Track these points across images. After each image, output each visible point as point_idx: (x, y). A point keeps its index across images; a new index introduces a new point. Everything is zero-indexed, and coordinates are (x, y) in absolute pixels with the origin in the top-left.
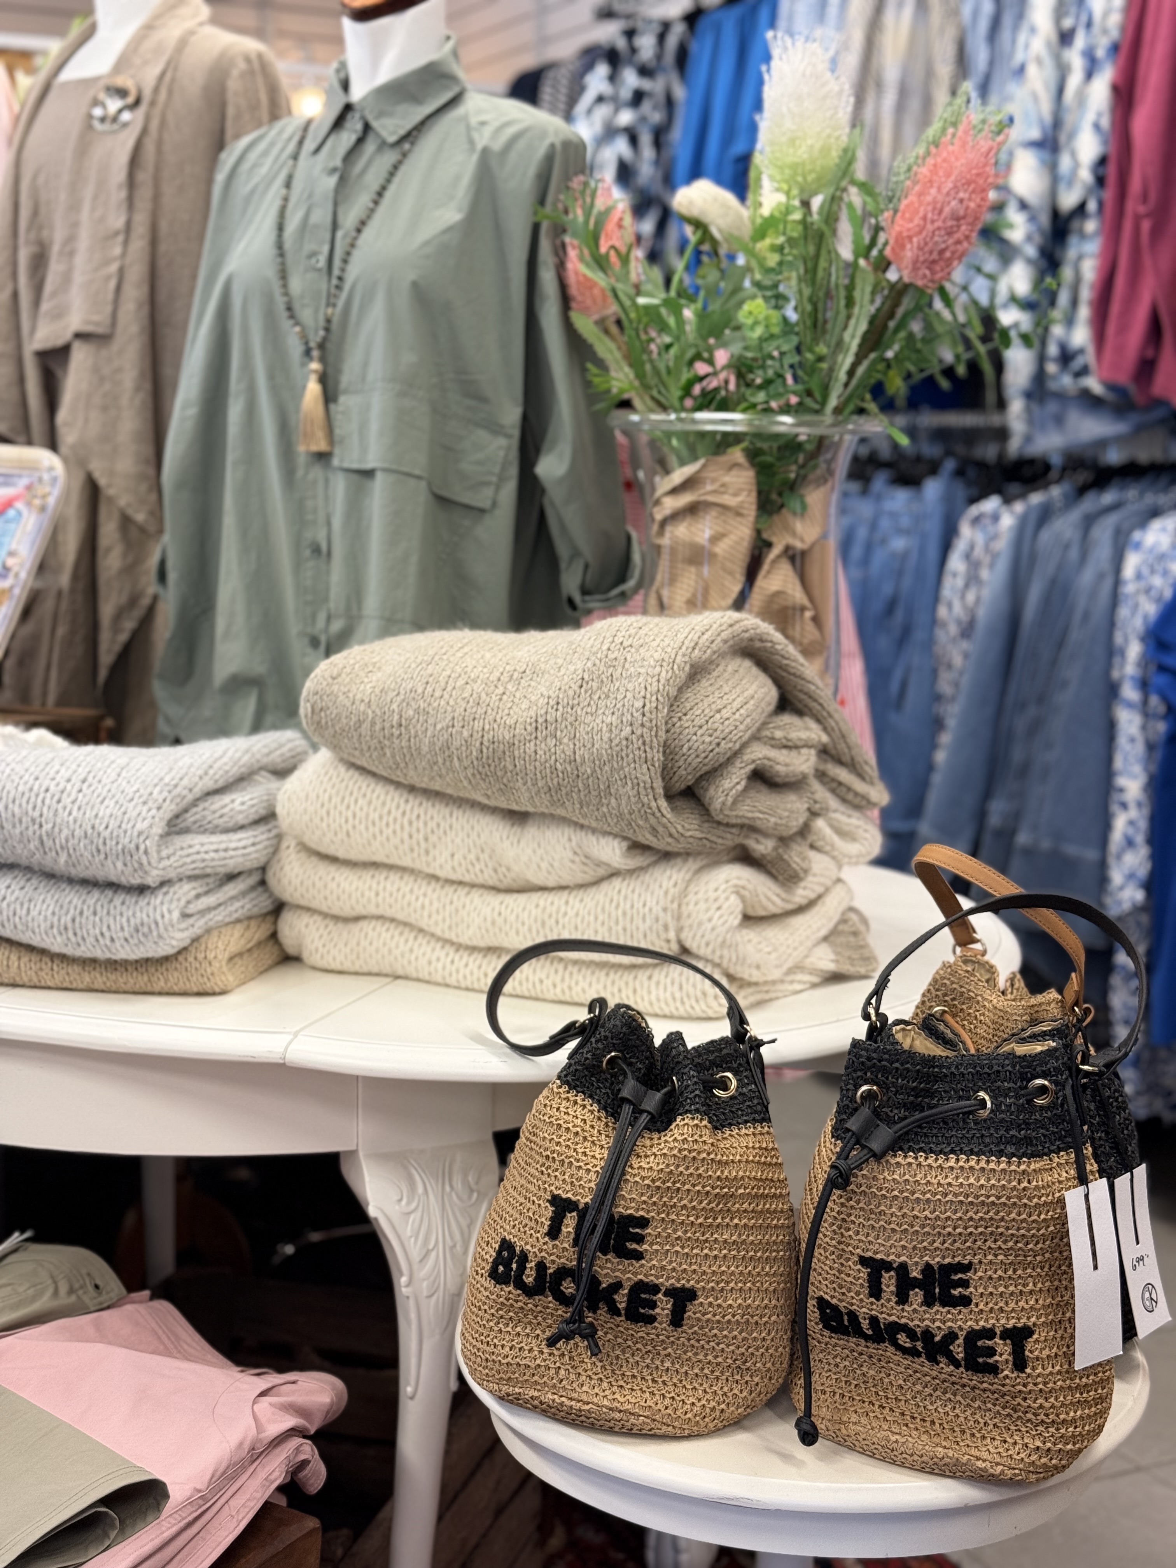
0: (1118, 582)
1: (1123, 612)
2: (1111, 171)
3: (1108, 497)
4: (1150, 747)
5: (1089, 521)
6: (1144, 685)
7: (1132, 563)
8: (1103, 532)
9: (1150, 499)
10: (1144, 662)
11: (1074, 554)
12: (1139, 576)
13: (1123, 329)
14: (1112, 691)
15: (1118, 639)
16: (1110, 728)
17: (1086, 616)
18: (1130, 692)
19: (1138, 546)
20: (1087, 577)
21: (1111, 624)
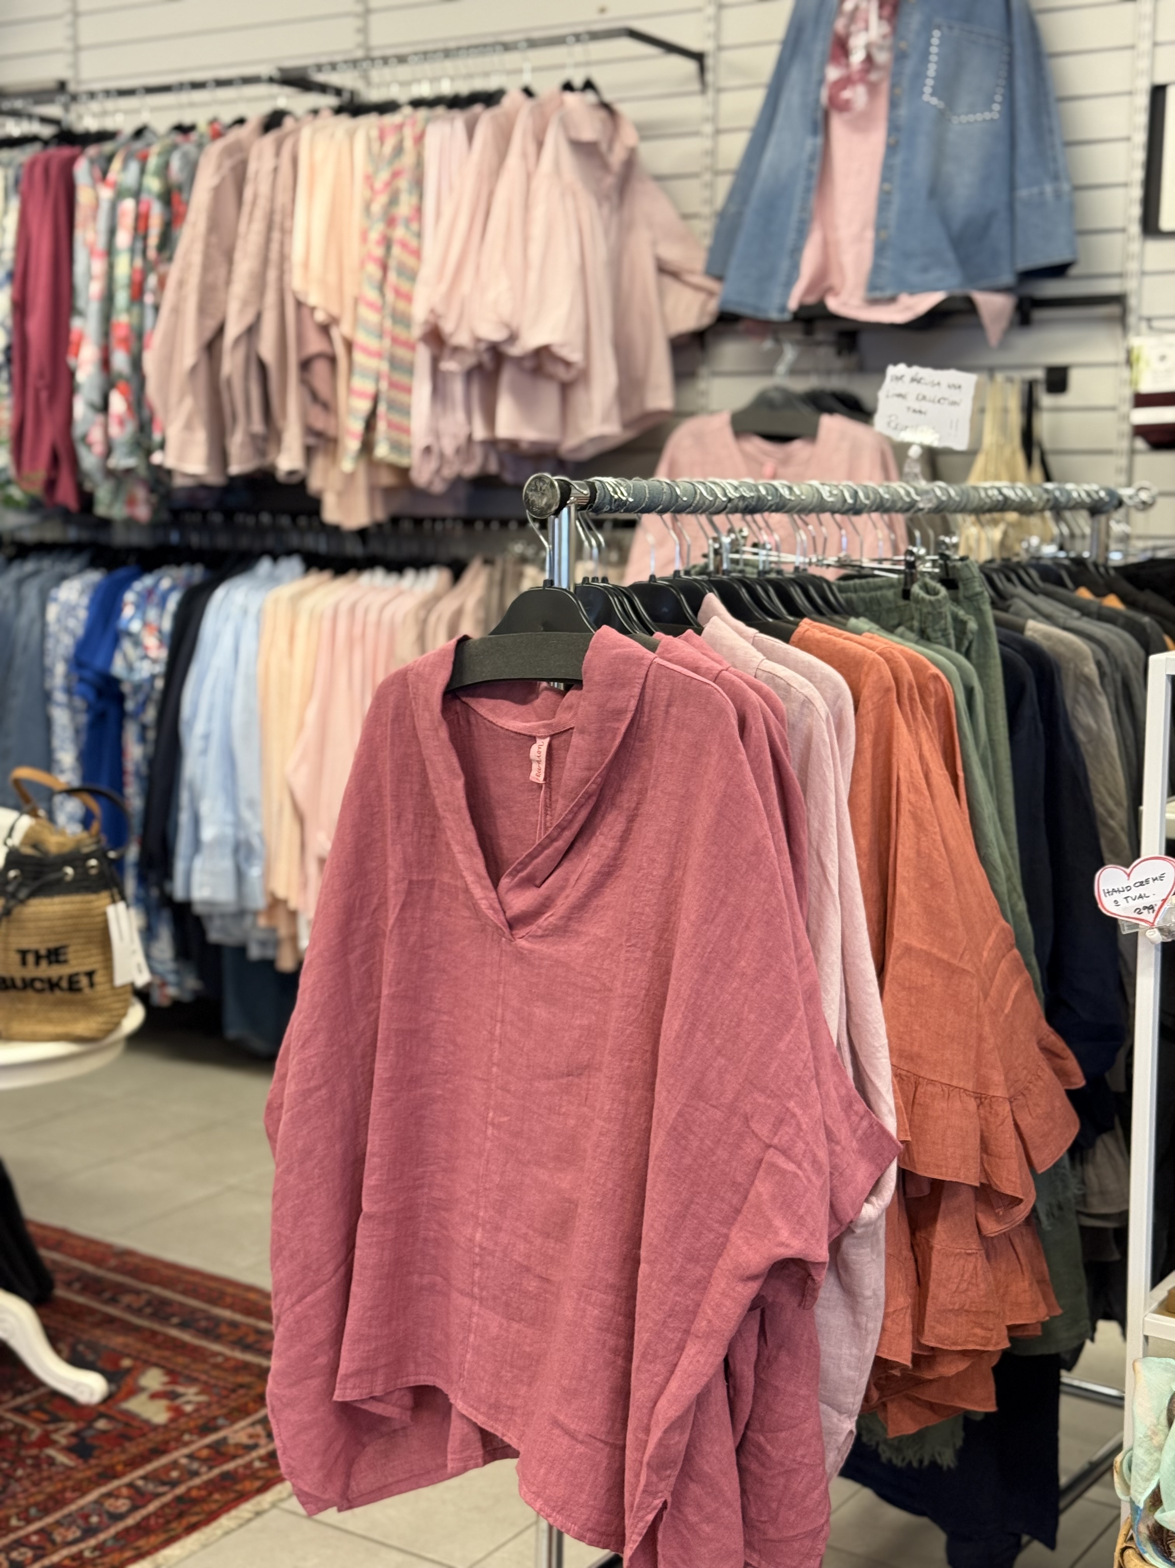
0: (44, 624)
1: (50, 644)
2: (16, 355)
3: (29, 566)
4: (77, 731)
5: (20, 583)
6: (69, 691)
7: (52, 612)
8: (31, 591)
9: (60, 568)
10: (67, 676)
11: (12, 605)
12: (59, 620)
13: (34, 458)
14: (47, 697)
15: (48, 661)
16: (48, 723)
17: (25, 648)
18: (60, 696)
19: (55, 600)
20: (23, 620)
21: (42, 652)
